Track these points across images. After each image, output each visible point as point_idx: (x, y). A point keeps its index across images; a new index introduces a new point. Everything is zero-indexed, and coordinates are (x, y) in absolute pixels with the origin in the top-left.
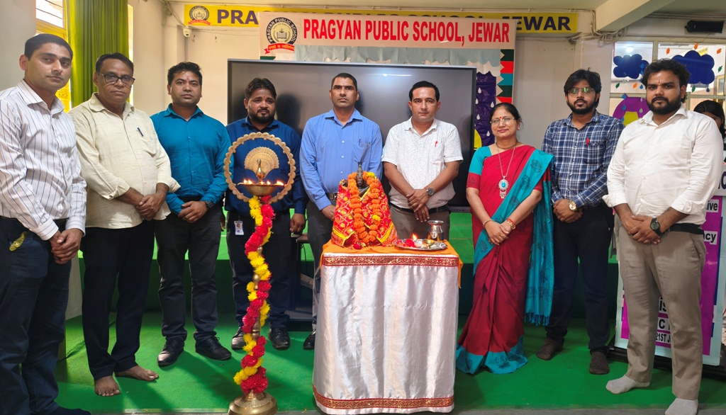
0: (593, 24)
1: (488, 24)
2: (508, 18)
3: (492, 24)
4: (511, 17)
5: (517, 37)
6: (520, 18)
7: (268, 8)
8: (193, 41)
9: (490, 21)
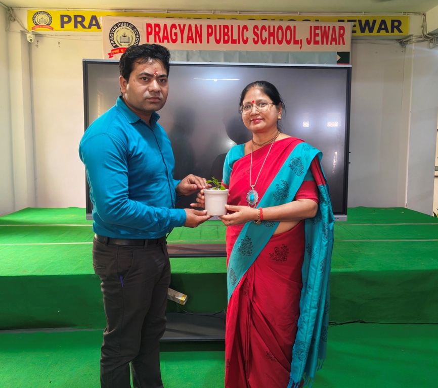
0: (424, 26)
1: (325, 27)
2: (343, 21)
3: (329, 27)
4: (346, 20)
5: (352, 40)
6: (355, 21)
7: (110, 12)
8: (37, 46)
9: (327, 24)
